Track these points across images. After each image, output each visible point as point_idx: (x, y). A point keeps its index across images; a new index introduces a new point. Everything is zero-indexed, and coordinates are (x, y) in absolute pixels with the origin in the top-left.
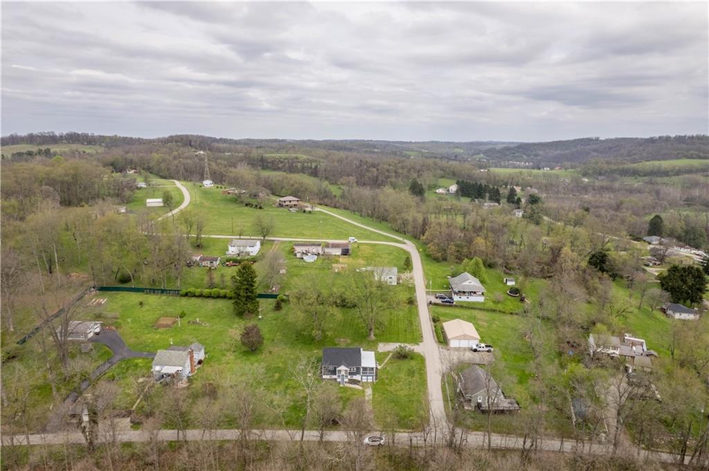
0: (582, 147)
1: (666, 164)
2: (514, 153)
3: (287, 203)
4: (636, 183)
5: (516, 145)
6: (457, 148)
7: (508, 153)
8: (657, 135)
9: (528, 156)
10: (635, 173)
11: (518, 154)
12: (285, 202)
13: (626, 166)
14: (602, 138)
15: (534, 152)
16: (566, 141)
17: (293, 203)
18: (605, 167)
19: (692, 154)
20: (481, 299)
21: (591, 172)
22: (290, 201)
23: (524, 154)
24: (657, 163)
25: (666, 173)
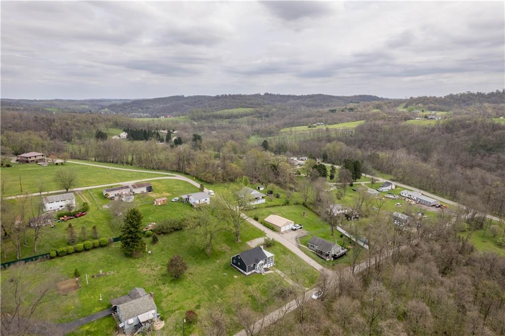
0: (176, 102)
1: (235, 111)
2: (131, 107)
3: (32, 159)
4: (225, 123)
5: (131, 101)
6: (83, 104)
7: (126, 107)
8: (220, 94)
9: (142, 109)
10: (221, 117)
11: (135, 108)
12: (30, 157)
13: (214, 113)
14: (186, 96)
15: (145, 106)
16: (164, 98)
17: (38, 158)
18: (204, 114)
19: (243, 105)
20: (264, 201)
21: (196, 118)
22: (35, 157)
23: (139, 108)
24: (230, 111)
25: (236, 117)
